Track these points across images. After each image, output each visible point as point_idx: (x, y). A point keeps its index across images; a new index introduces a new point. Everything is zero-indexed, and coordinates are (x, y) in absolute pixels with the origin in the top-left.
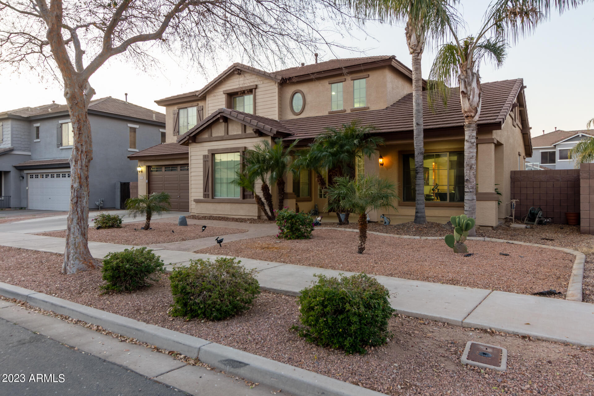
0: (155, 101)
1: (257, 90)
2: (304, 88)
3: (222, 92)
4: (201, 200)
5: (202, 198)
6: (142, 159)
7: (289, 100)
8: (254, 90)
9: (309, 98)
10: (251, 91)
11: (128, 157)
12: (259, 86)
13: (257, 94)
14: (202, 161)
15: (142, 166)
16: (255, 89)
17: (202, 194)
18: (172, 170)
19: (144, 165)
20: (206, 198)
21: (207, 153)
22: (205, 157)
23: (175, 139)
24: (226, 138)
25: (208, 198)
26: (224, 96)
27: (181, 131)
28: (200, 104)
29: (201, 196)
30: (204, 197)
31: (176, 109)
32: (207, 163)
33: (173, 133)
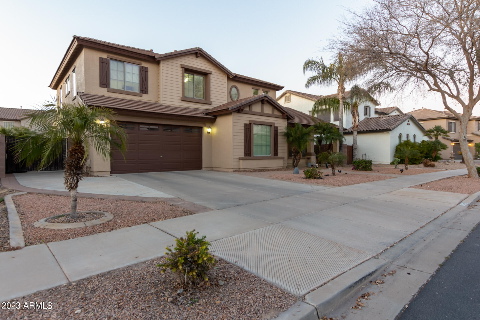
3: (179, 66)
4: (243, 158)
8: (209, 75)
9: (241, 93)
12: (213, 73)
13: (211, 78)
14: (243, 128)
20: (247, 156)
21: (248, 123)
22: (246, 125)
23: (104, 92)
24: (262, 114)
25: (249, 156)
26: (181, 69)
27: (114, 85)
28: (144, 65)
29: (242, 155)
30: (245, 156)
31: (107, 58)
32: (248, 129)
33: (100, 84)
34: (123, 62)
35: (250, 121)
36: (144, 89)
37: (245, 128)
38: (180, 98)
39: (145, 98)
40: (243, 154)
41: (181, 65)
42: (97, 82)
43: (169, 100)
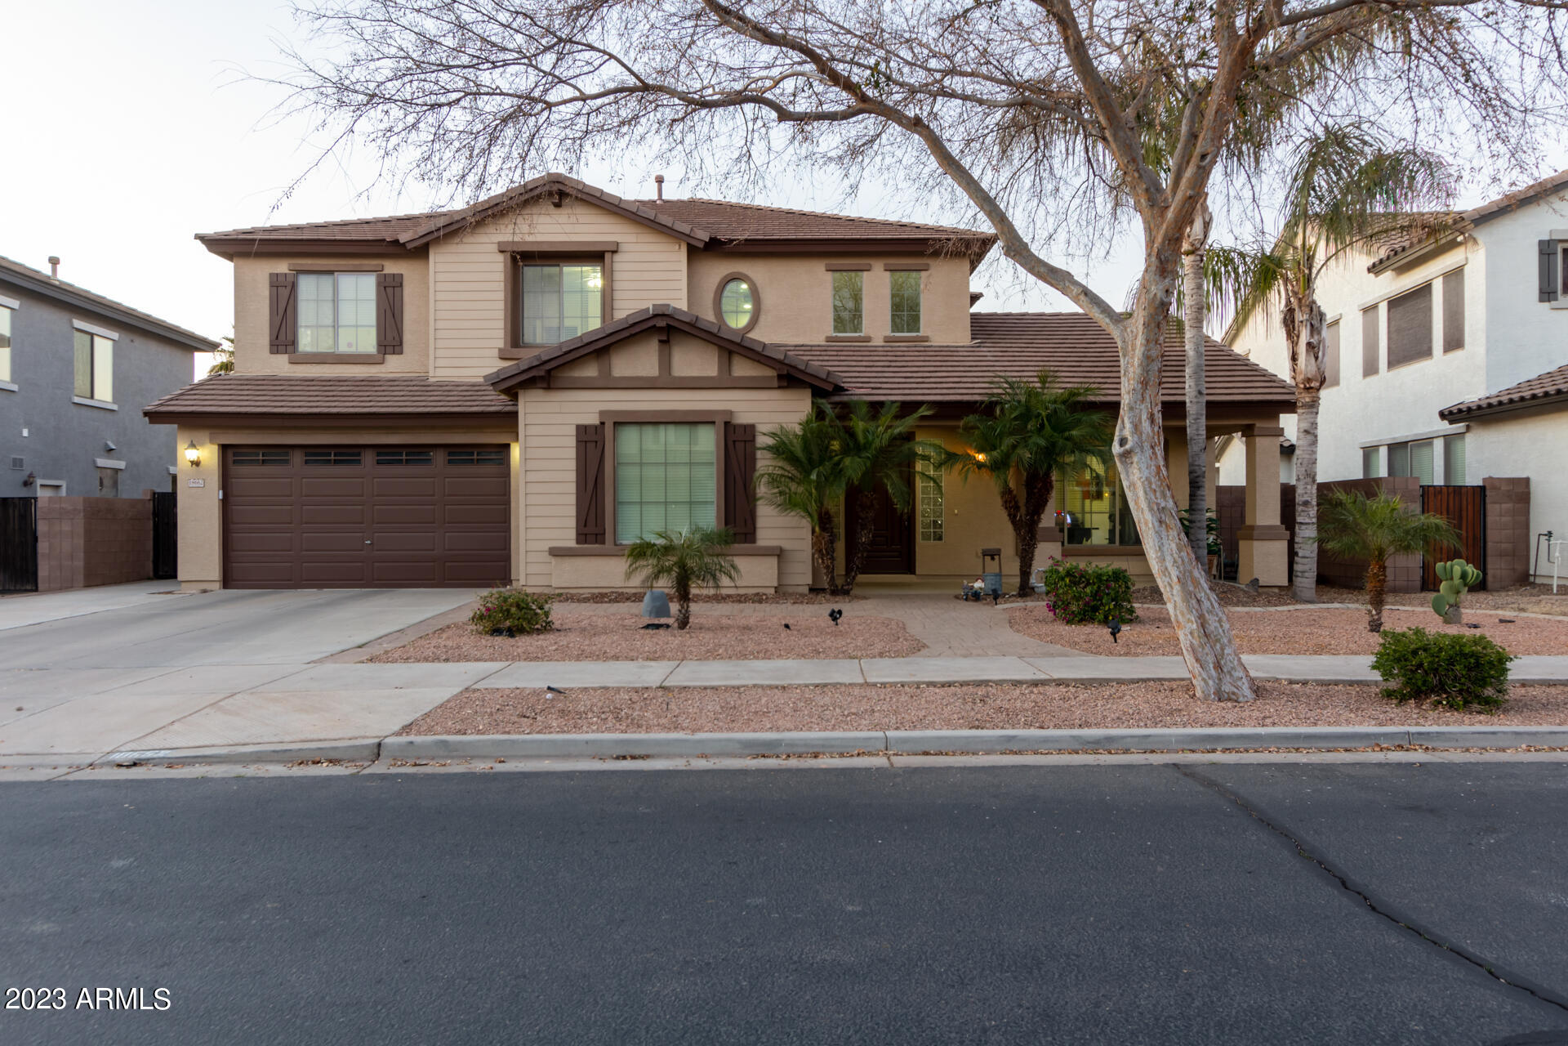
0: (201, 238)
1: (617, 257)
2: (759, 271)
3: (495, 248)
4: (570, 549)
5: (572, 544)
6: (194, 421)
7: (712, 295)
8: (608, 256)
9: (769, 298)
10: (595, 256)
11: (146, 414)
12: (622, 247)
13: (617, 266)
14: (572, 442)
15: (202, 444)
16: (614, 252)
17: (573, 534)
18: (336, 462)
19: (212, 442)
20: (586, 542)
21: (594, 420)
22: (582, 431)
23: (280, 366)
24: (666, 382)
25: (596, 542)
26: (500, 258)
27: (307, 341)
28: (391, 267)
29: (568, 539)
30: (578, 542)
31: (287, 272)
32: (591, 446)
33: (272, 345)
34: (331, 272)
35: (602, 413)
36: (391, 339)
37: (578, 441)
38: (496, 353)
39: (394, 366)
40: (572, 534)
41: (499, 243)
42: (265, 340)
43: (456, 363)
